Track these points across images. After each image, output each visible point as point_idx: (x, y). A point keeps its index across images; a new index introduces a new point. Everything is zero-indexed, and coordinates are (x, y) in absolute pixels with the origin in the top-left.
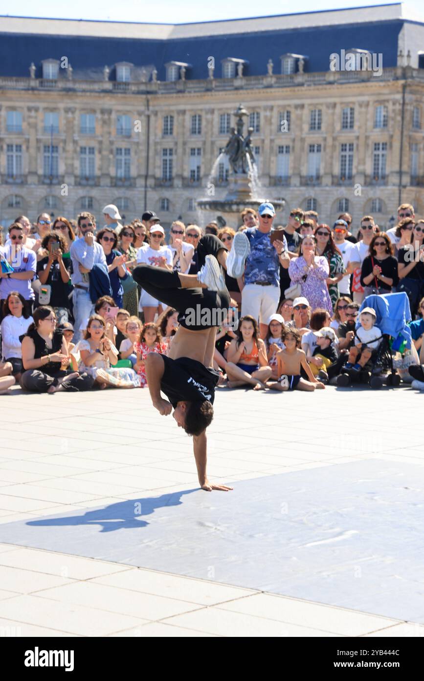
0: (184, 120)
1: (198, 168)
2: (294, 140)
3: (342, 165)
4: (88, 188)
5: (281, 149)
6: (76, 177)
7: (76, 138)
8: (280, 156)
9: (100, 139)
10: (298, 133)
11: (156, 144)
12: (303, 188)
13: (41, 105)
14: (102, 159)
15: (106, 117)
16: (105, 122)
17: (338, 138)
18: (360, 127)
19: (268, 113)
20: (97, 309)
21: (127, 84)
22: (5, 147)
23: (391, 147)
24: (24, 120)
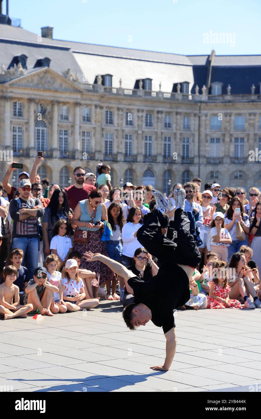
22: (233, 140)
24: (246, 122)
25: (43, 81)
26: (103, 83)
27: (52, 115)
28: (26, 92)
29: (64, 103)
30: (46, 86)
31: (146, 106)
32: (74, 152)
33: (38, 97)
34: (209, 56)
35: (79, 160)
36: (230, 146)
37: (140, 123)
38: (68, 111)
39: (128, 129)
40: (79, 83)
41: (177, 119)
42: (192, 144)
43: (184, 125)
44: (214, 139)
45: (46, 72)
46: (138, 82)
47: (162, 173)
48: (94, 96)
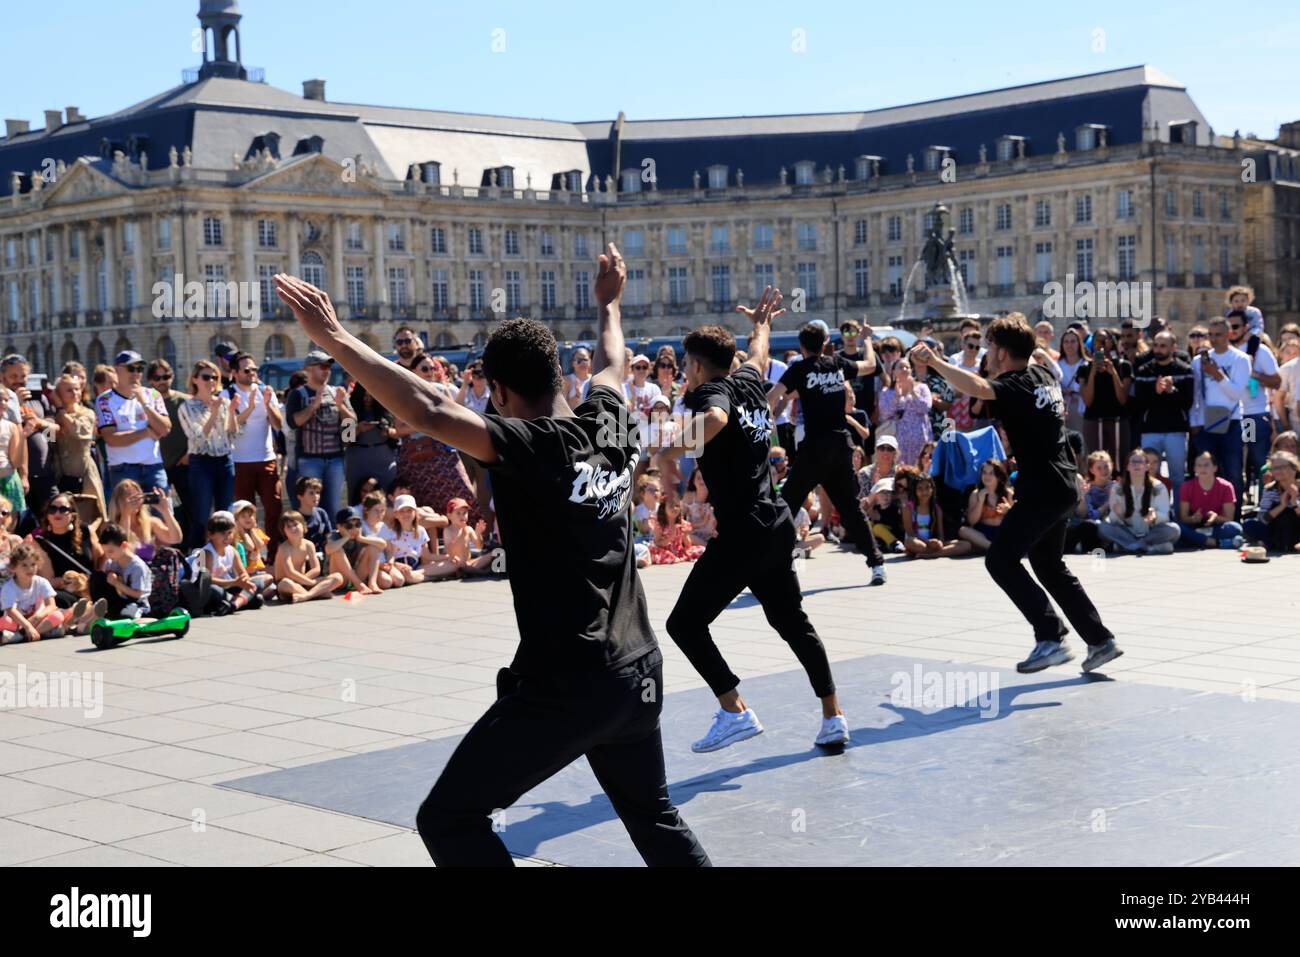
0: (879, 225)
1: (900, 280)
2: (1016, 240)
5: (1001, 252)
7: (750, 255)
8: (1000, 259)
9: (779, 254)
10: (1021, 230)
11: (847, 255)
12: (1031, 298)
13: (708, 219)
14: (781, 278)
15: (785, 227)
16: (783, 234)
17: (1073, 234)
18: (1099, 219)
19: (983, 209)
21: (808, 186)
22: (667, 272)
23: (1140, 240)
24: (688, 238)
25: (311, 180)
26: (424, 178)
27: (332, 240)
28: (280, 200)
29: (353, 218)
30: (318, 188)
31: (505, 217)
32: (377, 306)
33: (303, 209)
34: (614, 122)
35: (386, 322)
36: (661, 283)
37: (496, 248)
38: (361, 232)
39: (474, 261)
40: (379, 179)
41: (563, 238)
43: (577, 249)
45: (316, 162)
46: (487, 173)
48: (408, 201)
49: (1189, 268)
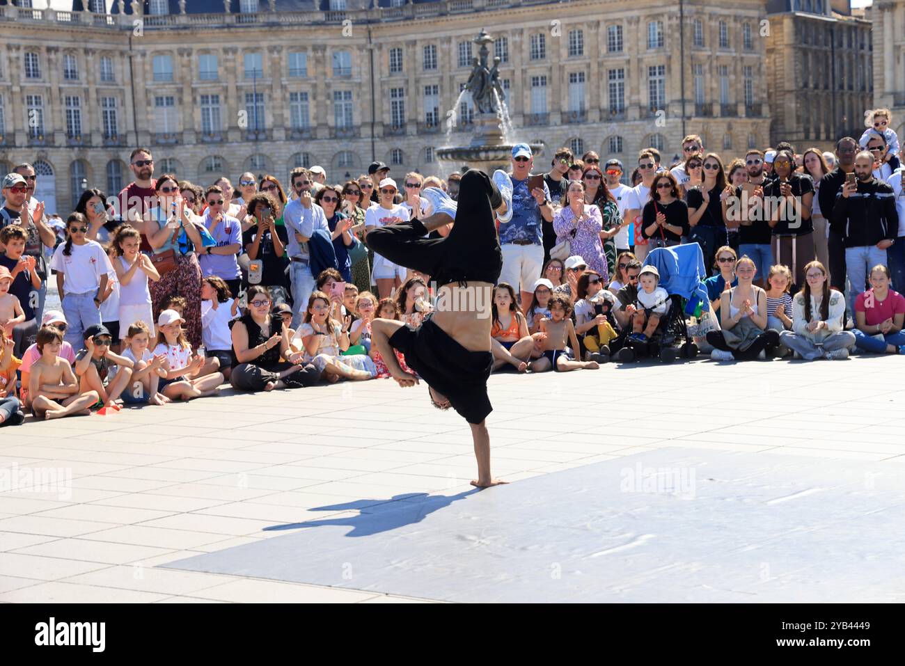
0: (415, 53)
1: (436, 109)
2: (551, 69)
3: (611, 96)
4: (302, 142)
5: (535, 82)
6: (287, 129)
7: (283, 83)
8: (535, 89)
9: (314, 81)
10: (555, 60)
11: (382, 83)
12: (565, 127)
13: (240, 45)
14: (317, 106)
15: (319, 54)
16: (318, 61)
17: (605, 64)
18: (630, 49)
19: (517, 38)
20: (320, 285)
21: (343, 13)
22: (199, 99)
23: (670, 70)
24: (220, 65)
31: (23, 38)
36: (193, 111)
37: (14, 71)
41: (87, 62)
42: (121, 109)
43: (103, 73)
44: (162, 99)
47: (68, 166)
49: (715, 97)
